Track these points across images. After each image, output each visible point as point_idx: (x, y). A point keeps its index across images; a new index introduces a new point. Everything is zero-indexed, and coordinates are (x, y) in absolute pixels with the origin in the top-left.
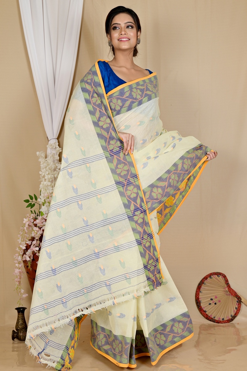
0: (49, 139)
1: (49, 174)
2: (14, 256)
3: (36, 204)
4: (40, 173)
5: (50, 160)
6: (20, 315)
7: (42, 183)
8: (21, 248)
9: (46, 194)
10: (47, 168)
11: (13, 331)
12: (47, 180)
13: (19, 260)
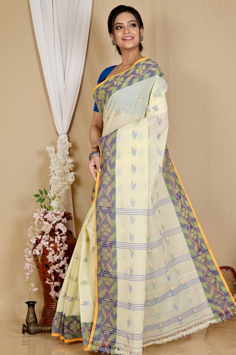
0: (59, 134)
1: (59, 169)
2: (24, 250)
3: (46, 198)
4: (50, 167)
5: (59, 155)
6: (30, 308)
7: (52, 178)
8: (31, 243)
9: (56, 189)
10: (57, 163)
11: (24, 325)
12: (57, 175)
13: (29, 255)
